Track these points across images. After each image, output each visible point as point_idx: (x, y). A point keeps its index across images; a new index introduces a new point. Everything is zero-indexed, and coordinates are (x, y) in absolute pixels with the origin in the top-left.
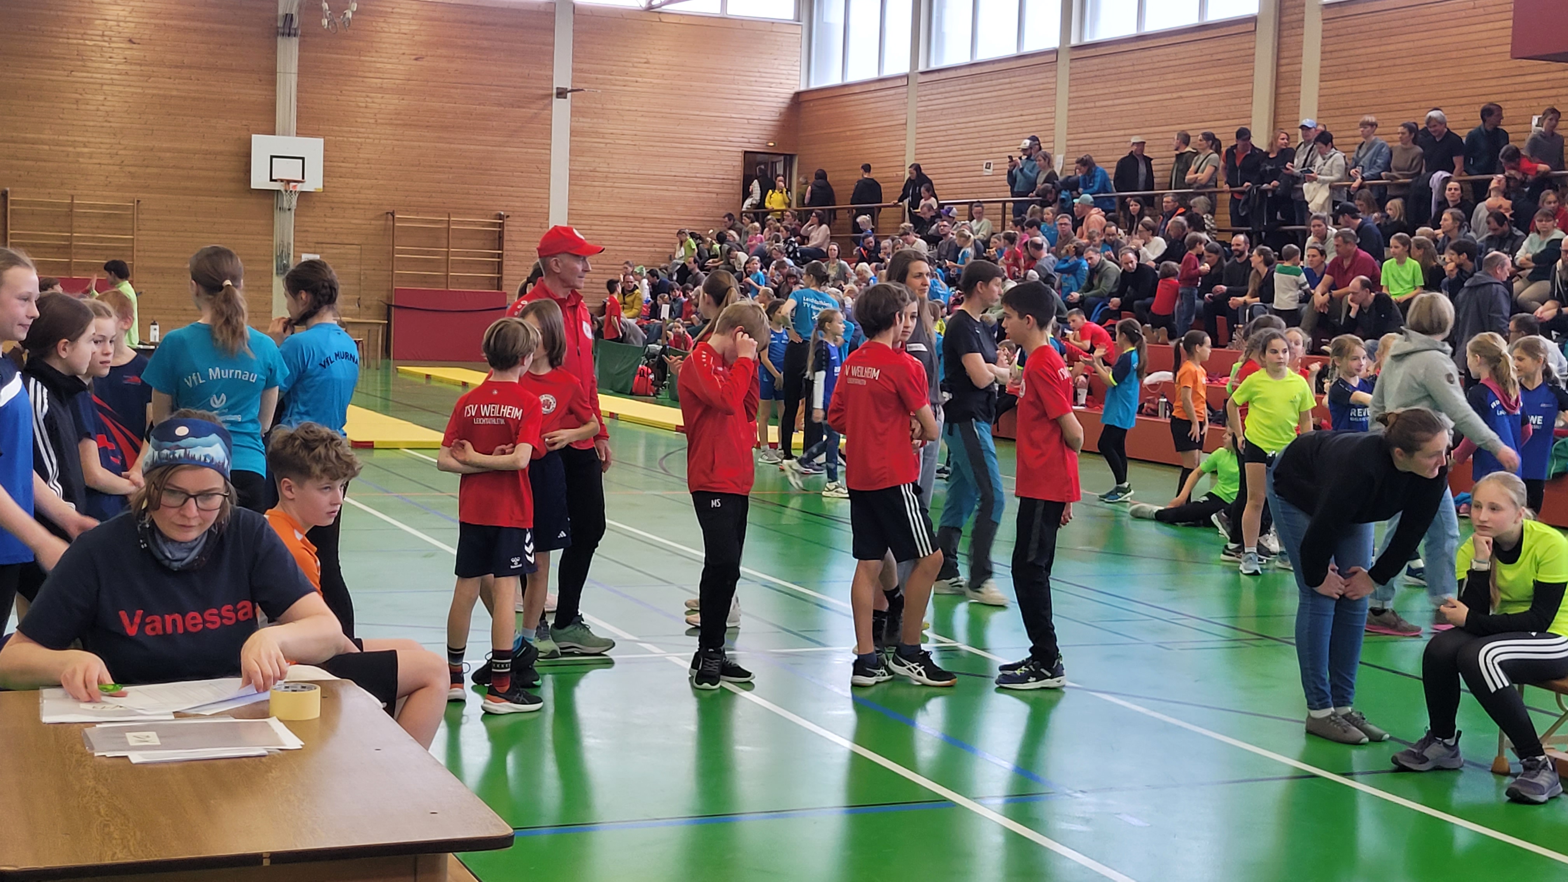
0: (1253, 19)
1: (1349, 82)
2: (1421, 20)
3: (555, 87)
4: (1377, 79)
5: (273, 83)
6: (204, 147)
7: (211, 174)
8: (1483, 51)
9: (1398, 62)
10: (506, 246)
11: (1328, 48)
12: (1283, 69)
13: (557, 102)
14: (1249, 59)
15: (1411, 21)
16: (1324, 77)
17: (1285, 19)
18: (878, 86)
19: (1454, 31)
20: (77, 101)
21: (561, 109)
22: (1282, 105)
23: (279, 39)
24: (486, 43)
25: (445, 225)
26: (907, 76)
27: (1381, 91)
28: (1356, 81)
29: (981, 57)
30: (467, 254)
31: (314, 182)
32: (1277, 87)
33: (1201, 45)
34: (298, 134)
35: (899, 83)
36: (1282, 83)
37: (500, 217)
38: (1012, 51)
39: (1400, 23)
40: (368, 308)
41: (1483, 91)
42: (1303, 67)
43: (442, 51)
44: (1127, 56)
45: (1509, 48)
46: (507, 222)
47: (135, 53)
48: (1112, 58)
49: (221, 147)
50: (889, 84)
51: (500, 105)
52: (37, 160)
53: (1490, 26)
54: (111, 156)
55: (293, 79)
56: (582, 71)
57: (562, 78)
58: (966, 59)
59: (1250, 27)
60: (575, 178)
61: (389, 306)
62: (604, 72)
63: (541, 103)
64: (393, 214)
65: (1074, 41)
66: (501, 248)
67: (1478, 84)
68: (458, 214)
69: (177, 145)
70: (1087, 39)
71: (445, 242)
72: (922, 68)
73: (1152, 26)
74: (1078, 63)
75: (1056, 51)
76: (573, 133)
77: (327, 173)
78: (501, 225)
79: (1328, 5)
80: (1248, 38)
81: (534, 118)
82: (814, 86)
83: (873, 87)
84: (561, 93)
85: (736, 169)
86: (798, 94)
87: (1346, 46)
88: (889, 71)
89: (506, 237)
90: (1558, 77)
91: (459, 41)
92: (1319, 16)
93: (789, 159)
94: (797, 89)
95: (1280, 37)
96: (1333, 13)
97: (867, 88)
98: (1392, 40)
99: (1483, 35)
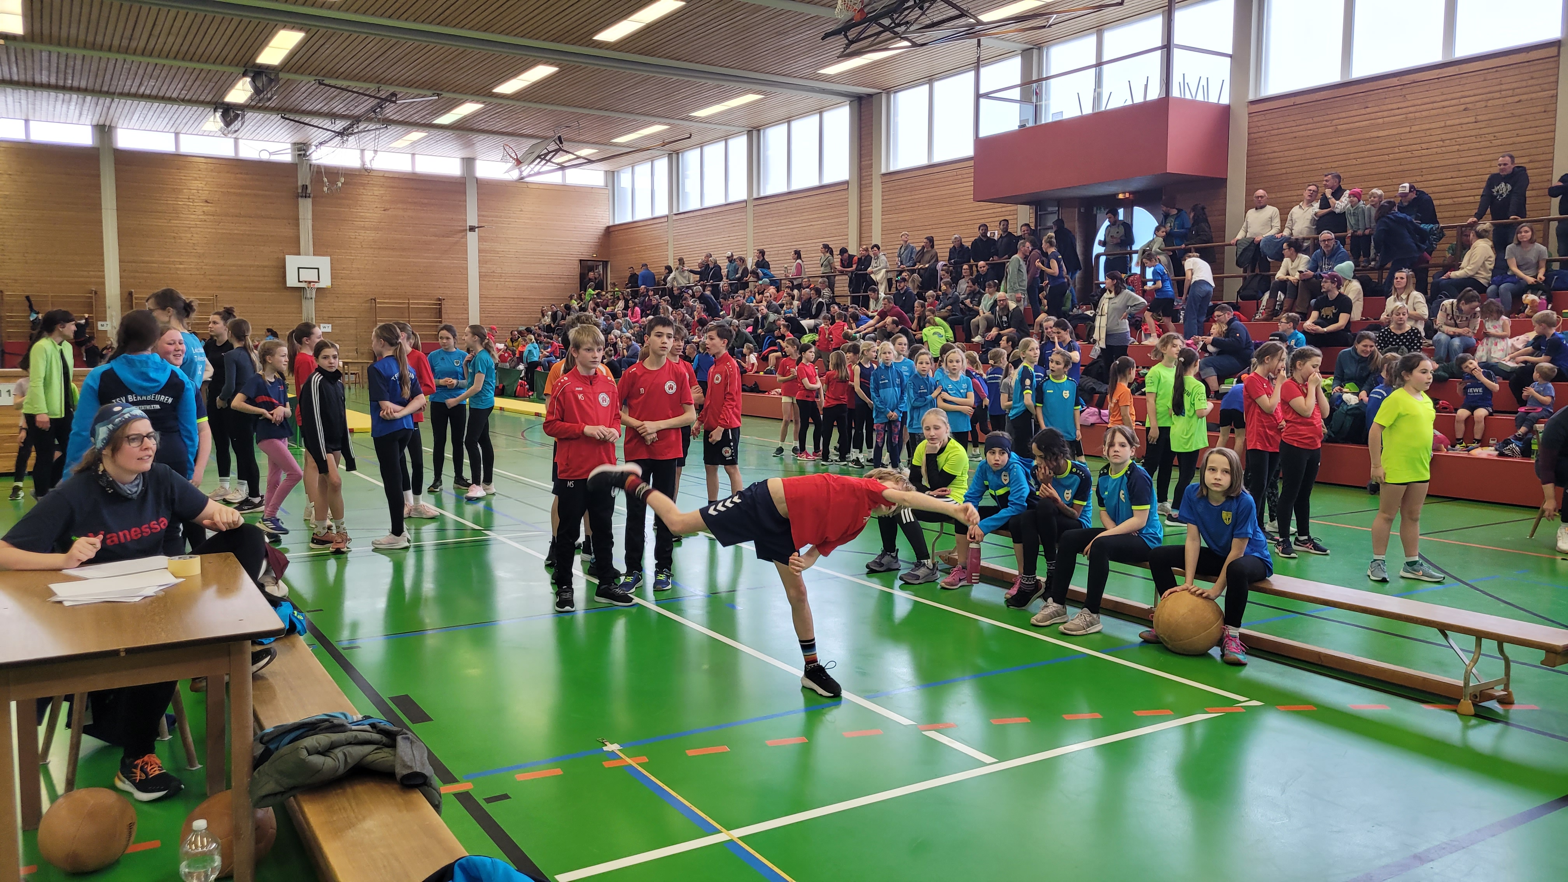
0: (847, 183)
1: (896, 215)
2: (931, 182)
3: (468, 225)
5: (298, 225)
6: (257, 263)
7: (262, 279)
8: (962, 198)
9: (920, 204)
11: (886, 197)
12: (863, 209)
13: (469, 234)
14: (846, 203)
15: (926, 182)
16: (884, 213)
17: (862, 182)
18: (652, 222)
19: (947, 187)
20: (174, 238)
21: (472, 238)
22: (863, 228)
23: (300, 199)
24: (426, 201)
25: (407, 305)
26: (667, 216)
27: (913, 220)
28: (900, 215)
29: (706, 205)
31: (325, 282)
32: (860, 218)
33: (821, 197)
34: (314, 255)
35: (663, 220)
36: (863, 216)
37: (440, 300)
38: (722, 201)
39: (920, 184)
41: (955, 220)
43: (400, 205)
44: (783, 203)
45: (972, 196)
46: (443, 302)
48: (775, 205)
49: (266, 264)
50: (657, 221)
51: (436, 236)
53: (965, 184)
54: (198, 269)
55: (310, 222)
56: (483, 216)
57: (472, 219)
58: (698, 206)
59: (845, 186)
60: (482, 276)
62: (497, 217)
63: (461, 235)
64: (375, 300)
65: (755, 196)
66: (440, 317)
67: (960, 215)
68: (414, 299)
69: (239, 263)
70: (762, 195)
71: (407, 315)
72: (675, 212)
73: (795, 187)
74: (757, 208)
75: (746, 201)
76: (479, 251)
77: (333, 277)
78: (440, 304)
79: (884, 175)
80: (844, 193)
81: (456, 243)
82: (617, 223)
83: (649, 223)
84: (472, 229)
85: (576, 270)
86: (608, 227)
87: (894, 196)
88: (657, 214)
89: (443, 311)
90: (1000, 210)
91: (410, 200)
92: (880, 181)
93: (605, 264)
94: (608, 225)
95: (861, 192)
96: (887, 179)
97: (645, 223)
98: (917, 192)
99: (962, 190)
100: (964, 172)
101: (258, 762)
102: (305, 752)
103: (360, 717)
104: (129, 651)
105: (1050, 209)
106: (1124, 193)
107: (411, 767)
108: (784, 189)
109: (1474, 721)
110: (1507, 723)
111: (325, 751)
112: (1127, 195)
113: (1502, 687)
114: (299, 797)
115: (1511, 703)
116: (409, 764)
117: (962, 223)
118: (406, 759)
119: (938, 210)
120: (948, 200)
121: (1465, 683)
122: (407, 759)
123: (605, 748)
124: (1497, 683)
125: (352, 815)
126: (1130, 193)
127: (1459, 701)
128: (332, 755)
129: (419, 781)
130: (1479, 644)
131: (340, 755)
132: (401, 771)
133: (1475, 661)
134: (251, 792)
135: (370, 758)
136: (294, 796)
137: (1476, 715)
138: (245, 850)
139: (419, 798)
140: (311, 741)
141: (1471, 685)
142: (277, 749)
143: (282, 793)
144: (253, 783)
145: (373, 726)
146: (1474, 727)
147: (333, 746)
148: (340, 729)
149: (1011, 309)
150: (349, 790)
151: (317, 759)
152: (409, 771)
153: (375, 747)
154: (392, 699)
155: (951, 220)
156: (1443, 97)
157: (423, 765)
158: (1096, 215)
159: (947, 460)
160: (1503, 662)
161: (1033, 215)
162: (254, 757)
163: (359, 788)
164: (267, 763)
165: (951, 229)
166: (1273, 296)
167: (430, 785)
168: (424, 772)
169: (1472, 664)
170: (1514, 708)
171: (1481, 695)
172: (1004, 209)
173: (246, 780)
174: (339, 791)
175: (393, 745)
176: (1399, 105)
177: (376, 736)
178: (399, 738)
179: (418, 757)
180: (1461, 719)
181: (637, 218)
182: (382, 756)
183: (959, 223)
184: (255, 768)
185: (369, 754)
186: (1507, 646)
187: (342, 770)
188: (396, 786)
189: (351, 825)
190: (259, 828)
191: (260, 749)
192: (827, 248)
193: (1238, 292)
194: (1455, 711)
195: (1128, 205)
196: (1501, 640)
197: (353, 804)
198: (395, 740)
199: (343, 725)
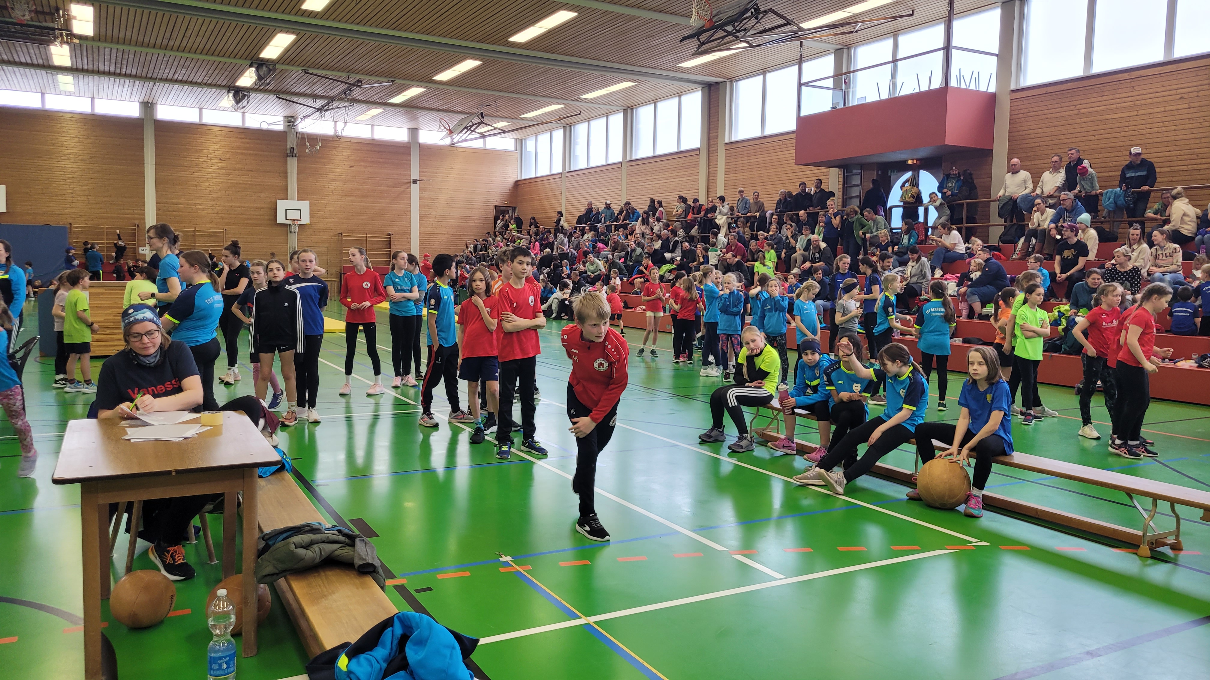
0: (698, 149)
1: (736, 175)
2: (763, 150)
3: (412, 179)
4: (747, 174)
5: (286, 177)
6: (256, 205)
7: (259, 217)
8: (787, 162)
9: (755, 166)
10: (392, 247)
11: (728, 161)
12: (710, 170)
13: (413, 185)
14: (697, 165)
15: (759, 150)
16: (726, 173)
17: (711, 149)
18: (550, 178)
19: (776, 154)
20: (196, 186)
21: (415, 188)
22: (711, 184)
23: (288, 158)
24: (381, 160)
25: (365, 239)
26: (561, 173)
27: (748, 178)
28: (739, 175)
29: (592, 165)
30: (375, 251)
31: (306, 220)
32: (708, 177)
33: (678, 160)
34: (298, 200)
35: (558, 176)
36: (710, 175)
37: (389, 234)
38: (603, 163)
39: (755, 151)
40: (331, 274)
41: (781, 179)
42: (718, 169)
43: (362, 164)
44: (649, 165)
45: (794, 161)
46: (392, 236)
47: (223, 164)
48: (644, 165)
49: (263, 206)
50: (554, 177)
51: (388, 187)
52: (178, 212)
53: (789, 152)
54: (213, 209)
55: (295, 176)
56: (423, 172)
57: (415, 175)
58: (585, 166)
59: (697, 152)
60: (421, 217)
61: (341, 274)
62: (433, 172)
63: (406, 186)
64: (342, 234)
65: (628, 159)
66: (390, 248)
67: (785, 175)
68: (371, 234)
69: (243, 205)
70: (634, 158)
71: (365, 245)
72: (567, 170)
73: (659, 152)
74: (630, 168)
75: (621, 163)
76: (420, 199)
77: (311, 216)
78: (390, 238)
79: (727, 144)
80: (696, 157)
81: (404, 191)
82: (523, 178)
83: (548, 178)
84: (415, 182)
85: (492, 213)
86: (517, 181)
87: (734, 160)
88: (554, 172)
89: (392, 243)
90: (816, 171)
91: (369, 159)
92: (724, 148)
93: (514, 209)
94: (516, 179)
95: (709, 157)
96: (728, 147)
97: (545, 178)
98: (753, 157)
99: (787, 156)
100: (788, 142)
101: (261, 553)
102: (293, 546)
103: (330, 526)
104: (178, 472)
105: (854, 171)
106: (912, 160)
107: (365, 560)
108: (651, 154)
109: (1150, 561)
110: (1176, 564)
111: (307, 546)
112: (915, 161)
113: (1174, 537)
114: (289, 577)
115: (1181, 549)
116: (364, 557)
117: (787, 181)
118: (361, 554)
119: (769, 171)
120: (776, 164)
121: (1144, 533)
122: (363, 554)
123: (501, 559)
124: (1170, 534)
125: (325, 590)
126: (917, 160)
127: (1139, 546)
128: (312, 549)
129: (371, 569)
130: (1155, 504)
131: (317, 549)
132: (358, 562)
133: (1152, 517)
134: (255, 573)
135: (337, 553)
136: (285, 577)
137: (1152, 557)
138: (251, 613)
139: (370, 581)
140: (297, 539)
141: (1148, 534)
142: (274, 544)
143: (277, 574)
144: (258, 567)
145: (340, 531)
146: (1150, 565)
147: (312, 543)
148: (318, 532)
149: (822, 248)
150: (322, 574)
151: (301, 551)
152: (364, 562)
153: (341, 545)
154: (350, 521)
155: (778, 179)
156: (1164, 89)
157: (373, 558)
158: (890, 177)
159: (763, 361)
160: (1175, 519)
161: (841, 176)
162: (258, 550)
163: (329, 573)
164: (267, 553)
165: (778, 186)
166: (1028, 241)
167: (378, 573)
168: (374, 563)
169: (1149, 519)
170: (1182, 554)
171: (1156, 543)
172: (819, 171)
173: (253, 565)
174: (316, 574)
175: (353, 545)
176: (1129, 94)
177: (341, 538)
178: (357, 540)
179: (369, 553)
180: (1141, 560)
181: (539, 175)
182: (345, 552)
183: (784, 182)
184: (259, 557)
185: (337, 550)
186: (1177, 507)
187: (318, 560)
188: (354, 572)
189: (324, 596)
190: (260, 600)
191: (262, 544)
192: (683, 199)
193: (1000, 238)
194: (1136, 554)
195: (916, 169)
196: (1173, 502)
197: (325, 582)
198: (354, 542)
199: (319, 529)
